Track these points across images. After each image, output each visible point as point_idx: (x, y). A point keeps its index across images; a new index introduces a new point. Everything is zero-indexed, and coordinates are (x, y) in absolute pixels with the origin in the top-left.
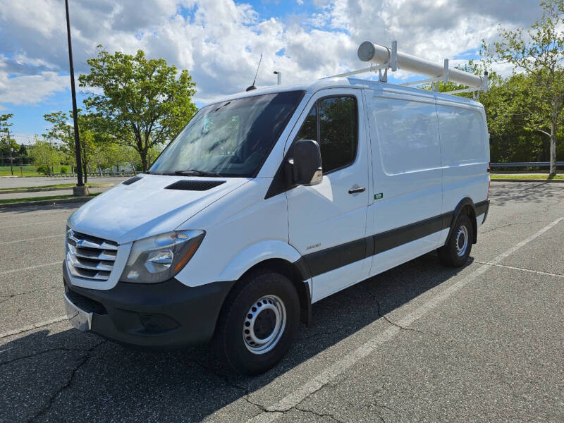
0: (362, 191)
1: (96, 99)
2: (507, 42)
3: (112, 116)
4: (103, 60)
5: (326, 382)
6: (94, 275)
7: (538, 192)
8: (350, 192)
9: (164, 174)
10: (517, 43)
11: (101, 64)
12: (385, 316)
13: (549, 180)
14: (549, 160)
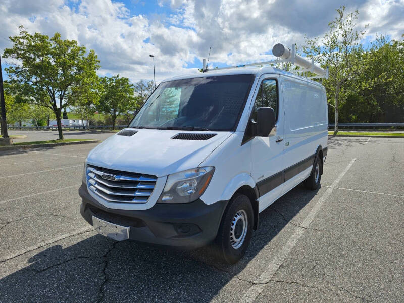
0: (281, 140)
1: (16, 68)
2: (310, 46)
3: (29, 82)
4: (23, 38)
5: (280, 264)
6: (131, 200)
7: (332, 143)
8: (277, 142)
9: (157, 129)
10: (315, 48)
11: (22, 41)
12: (290, 221)
13: (335, 135)
14: (334, 123)
